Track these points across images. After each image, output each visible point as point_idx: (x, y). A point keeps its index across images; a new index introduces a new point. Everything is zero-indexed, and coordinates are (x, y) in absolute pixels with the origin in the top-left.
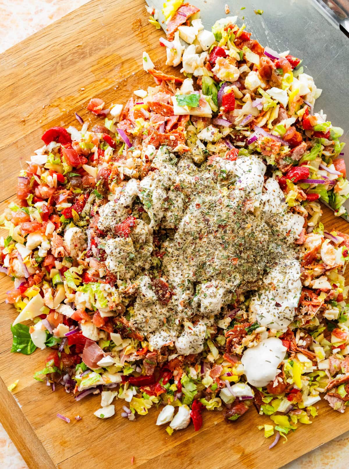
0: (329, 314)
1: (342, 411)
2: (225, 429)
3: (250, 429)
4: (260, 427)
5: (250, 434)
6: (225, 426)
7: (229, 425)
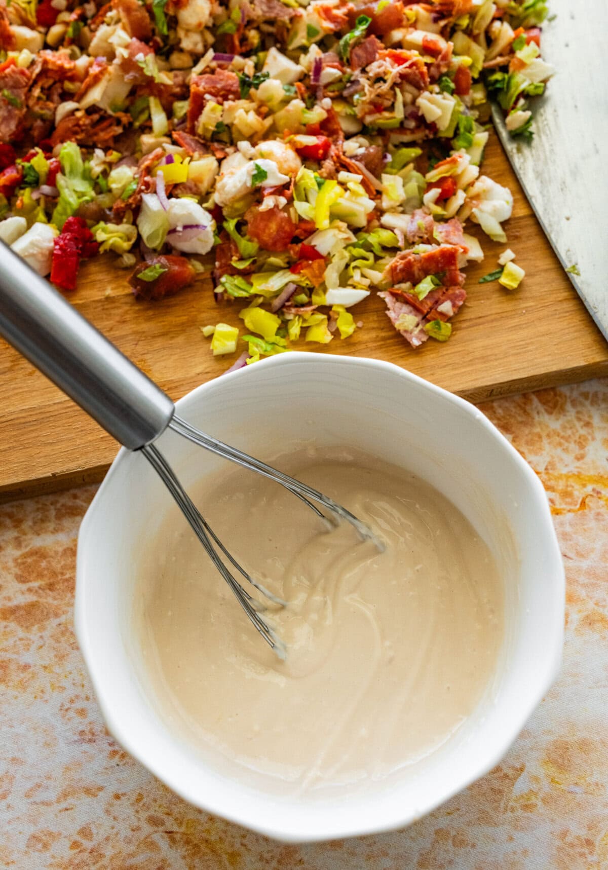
0: (432, 102)
1: (416, 342)
2: (126, 312)
3: (183, 328)
4: (207, 330)
5: (180, 339)
6: (126, 308)
7: (136, 308)
